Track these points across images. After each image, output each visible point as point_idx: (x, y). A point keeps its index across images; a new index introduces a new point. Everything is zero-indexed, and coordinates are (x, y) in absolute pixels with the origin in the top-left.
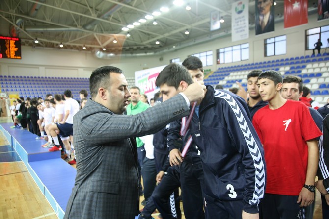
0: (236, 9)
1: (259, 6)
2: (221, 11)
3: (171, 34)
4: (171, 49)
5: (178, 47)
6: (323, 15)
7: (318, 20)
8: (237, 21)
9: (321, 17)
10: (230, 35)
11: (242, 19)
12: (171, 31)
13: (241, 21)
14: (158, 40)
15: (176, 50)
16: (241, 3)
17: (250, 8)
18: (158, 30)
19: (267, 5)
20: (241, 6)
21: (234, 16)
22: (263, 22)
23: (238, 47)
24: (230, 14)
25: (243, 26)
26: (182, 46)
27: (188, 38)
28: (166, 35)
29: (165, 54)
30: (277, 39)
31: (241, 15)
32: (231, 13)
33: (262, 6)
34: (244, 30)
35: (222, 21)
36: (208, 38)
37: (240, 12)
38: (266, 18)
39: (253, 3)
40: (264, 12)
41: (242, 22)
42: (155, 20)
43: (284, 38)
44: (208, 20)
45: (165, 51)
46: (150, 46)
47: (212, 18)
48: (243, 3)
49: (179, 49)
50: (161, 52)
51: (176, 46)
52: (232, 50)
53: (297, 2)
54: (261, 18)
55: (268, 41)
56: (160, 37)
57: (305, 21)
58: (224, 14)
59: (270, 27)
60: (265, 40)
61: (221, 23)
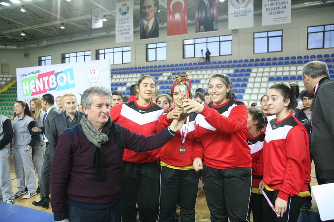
0: (120, 9)
1: (143, 11)
2: (105, 9)
3: (41, 26)
4: (41, 45)
5: (50, 43)
6: (200, 29)
7: (196, 32)
8: (121, 22)
9: (198, 30)
10: (114, 36)
11: (126, 21)
12: (43, 23)
13: (125, 23)
14: (23, 32)
15: (47, 46)
16: (125, 5)
17: (135, 11)
18: (24, 19)
19: (152, 11)
20: (126, 7)
21: (118, 17)
22: (147, 27)
23: (120, 49)
24: (113, 15)
25: (127, 28)
26: (56, 42)
27: (62, 33)
28: (36, 27)
29: (32, 49)
30: (158, 45)
31: (125, 17)
32: (115, 14)
33: (147, 11)
34: (128, 33)
35: (105, 20)
36: (86, 37)
37: (124, 14)
38: (150, 24)
39: (138, 7)
40: (148, 18)
41: (126, 25)
42: (23, 7)
43: (164, 44)
44: (89, 17)
45: (32, 46)
46: (11, 37)
47: (93, 15)
48: (127, 5)
49: (51, 45)
50: (27, 46)
51: (47, 41)
52: (113, 52)
53: (179, 13)
54: (145, 22)
55: (150, 46)
56: (28, 28)
57: (186, 32)
58: (107, 13)
59: (154, 33)
60: (147, 45)
61: (104, 22)
